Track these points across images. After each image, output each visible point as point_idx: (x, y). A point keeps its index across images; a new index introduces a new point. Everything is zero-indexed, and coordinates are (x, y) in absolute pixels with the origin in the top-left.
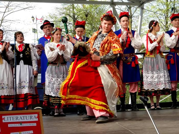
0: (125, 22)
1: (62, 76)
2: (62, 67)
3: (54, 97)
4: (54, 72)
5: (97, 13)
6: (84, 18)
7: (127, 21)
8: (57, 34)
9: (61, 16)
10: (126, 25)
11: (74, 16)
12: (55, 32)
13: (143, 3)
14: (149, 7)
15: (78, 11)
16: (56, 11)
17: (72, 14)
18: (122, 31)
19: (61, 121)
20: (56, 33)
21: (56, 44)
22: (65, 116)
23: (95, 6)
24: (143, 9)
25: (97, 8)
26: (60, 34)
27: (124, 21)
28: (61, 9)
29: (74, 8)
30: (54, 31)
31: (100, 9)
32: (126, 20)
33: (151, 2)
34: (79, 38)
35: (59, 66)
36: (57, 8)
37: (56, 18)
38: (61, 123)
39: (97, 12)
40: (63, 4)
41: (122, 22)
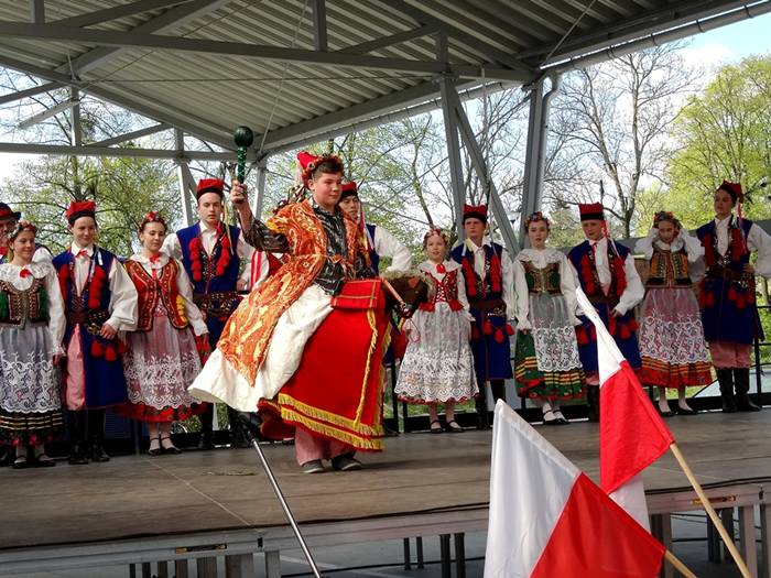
0: (211, 208)
1: (31, 355)
2: (34, 331)
3: (13, 414)
4: (11, 346)
5: (142, 181)
6: (105, 193)
7: (215, 204)
8: (24, 241)
9: (40, 189)
10: (214, 215)
11: (78, 190)
12: (17, 234)
13: (265, 155)
14: (283, 164)
15: (89, 175)
16: (27, 175)
17: (71, 184)
18: (202, 230)
19: (32, 482)
20: (20, 238)
21: (19, 269)
22: (53, 465)
23: (135, 163)
24: (263, 170)
25: (140, 168)
26: (32, 241)
27: (207, 205)
28: (41, 170)
29: (76, 166)
30: (15, 232)
31: (149, 170)
32: (214, 201)
33: (288, 153)
34: (80, 253)
35: (23, 329)
36: (29, 167)
37: (26, 193)
38: (31, 485)
39: (142, 177)
40: (46, 155)
41: (202, 207)
